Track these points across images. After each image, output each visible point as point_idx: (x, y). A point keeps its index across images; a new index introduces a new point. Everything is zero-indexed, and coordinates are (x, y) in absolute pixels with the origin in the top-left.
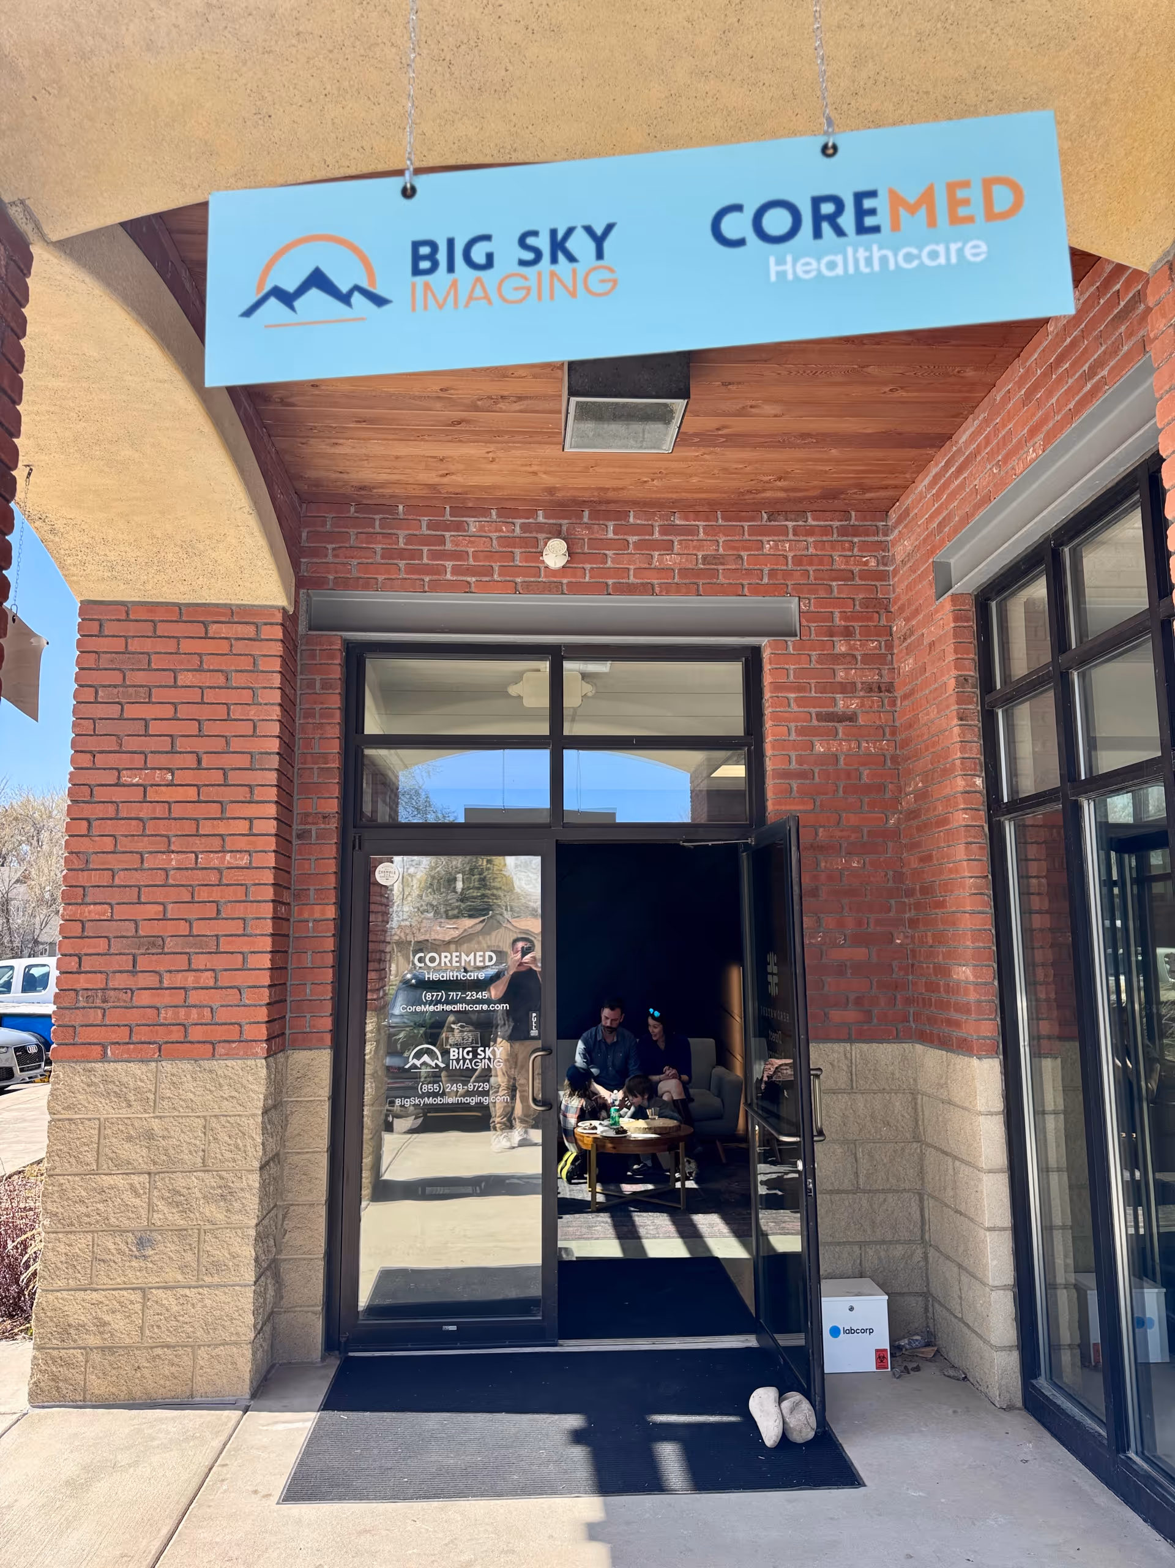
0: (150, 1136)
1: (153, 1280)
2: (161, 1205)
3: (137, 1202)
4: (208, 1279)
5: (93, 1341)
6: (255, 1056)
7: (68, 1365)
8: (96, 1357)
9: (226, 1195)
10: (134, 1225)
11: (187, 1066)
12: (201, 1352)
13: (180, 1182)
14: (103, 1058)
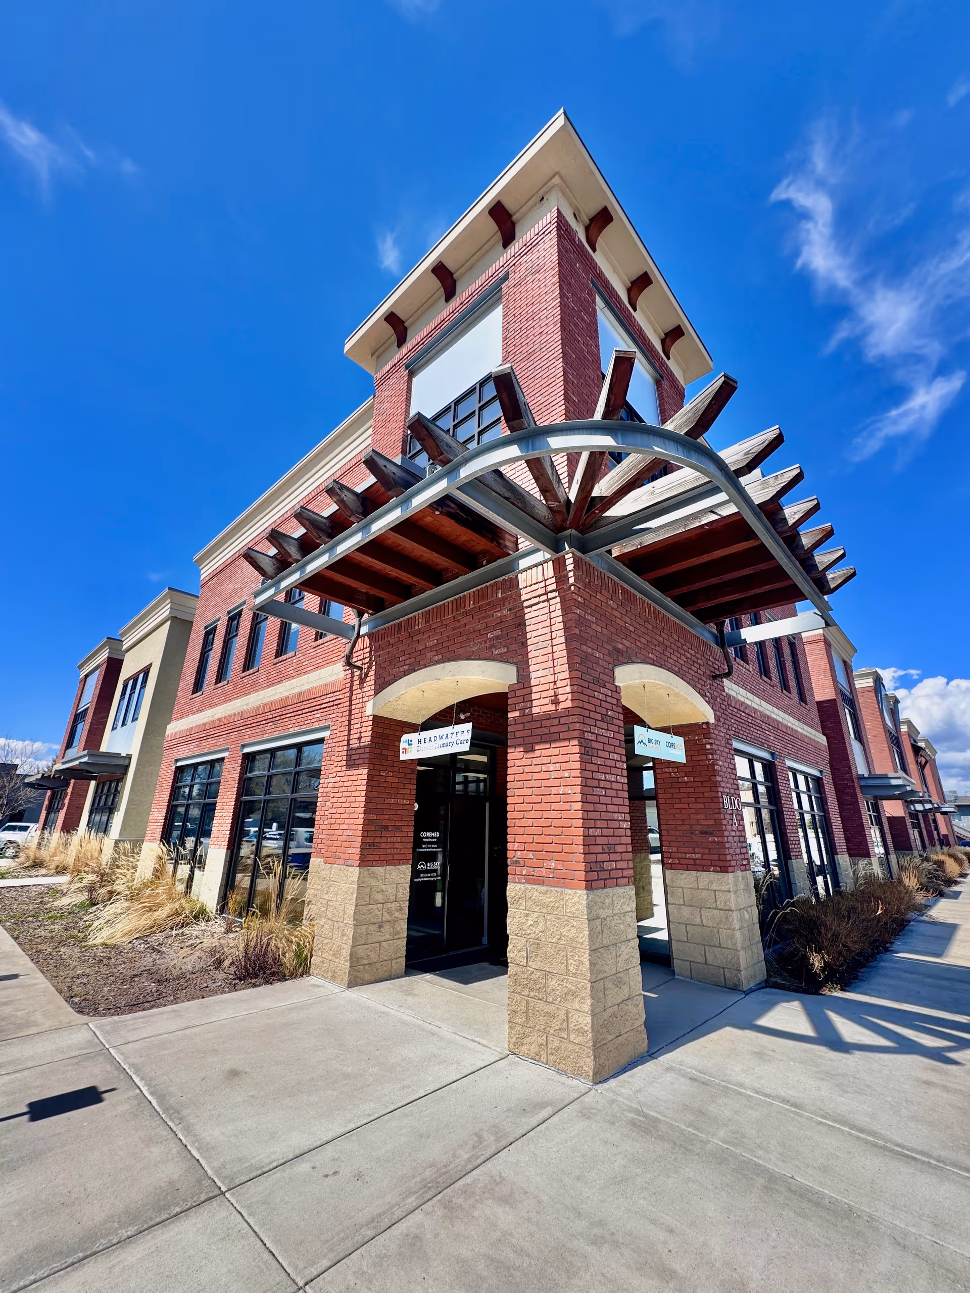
0: (382, 891)
1: (382, 939)
2: (385, 913)
3: (379, 913)
4: (395, 937)
5: (366, 962)
6: (409, 864)
7: (359, 971)
8: (367, 967)
9: (401, 909)
10: (378, 921)
11: (392, 867)
12: (394, 961)
13: (389, 905)
14: (373, 866)
